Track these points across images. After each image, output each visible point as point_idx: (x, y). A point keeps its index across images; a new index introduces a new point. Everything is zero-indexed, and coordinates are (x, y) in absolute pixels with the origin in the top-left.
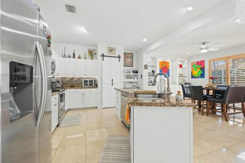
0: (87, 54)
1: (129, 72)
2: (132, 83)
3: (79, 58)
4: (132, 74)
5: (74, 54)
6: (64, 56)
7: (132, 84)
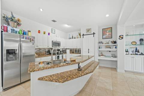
0: (78, 35)
1: (108, 43)
2: (110, 51)
3: (75, 38)
4: (110, 44)
5: (73, 37)
6: (69, 39)
7: (111, 53)
